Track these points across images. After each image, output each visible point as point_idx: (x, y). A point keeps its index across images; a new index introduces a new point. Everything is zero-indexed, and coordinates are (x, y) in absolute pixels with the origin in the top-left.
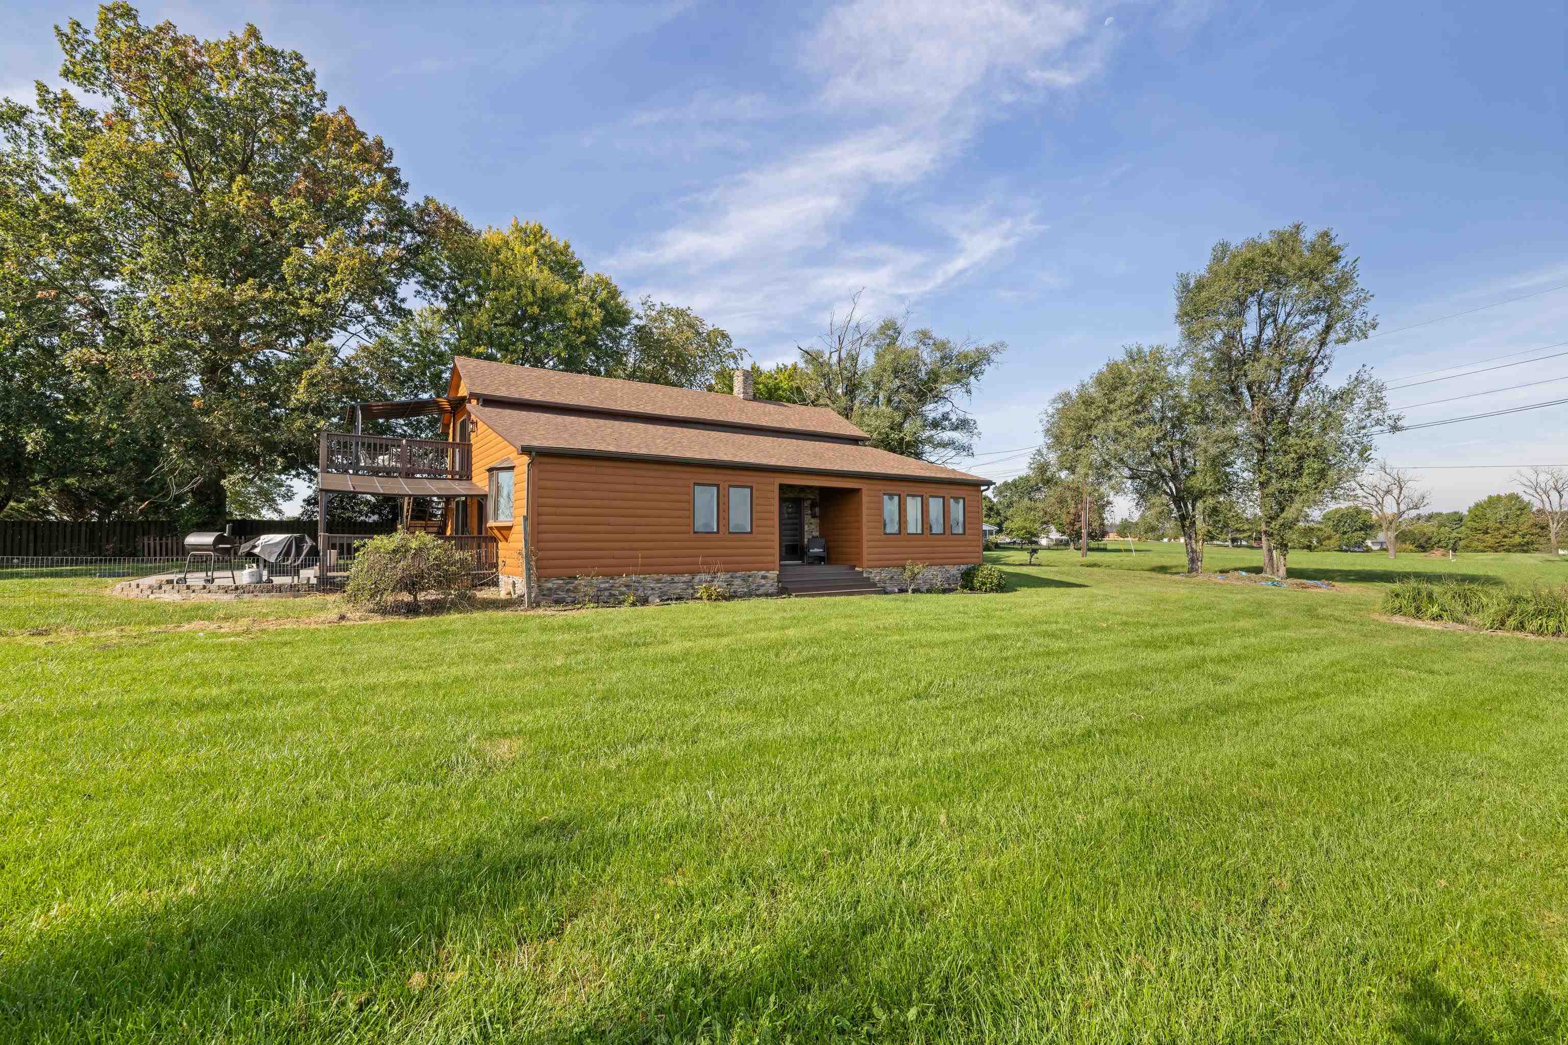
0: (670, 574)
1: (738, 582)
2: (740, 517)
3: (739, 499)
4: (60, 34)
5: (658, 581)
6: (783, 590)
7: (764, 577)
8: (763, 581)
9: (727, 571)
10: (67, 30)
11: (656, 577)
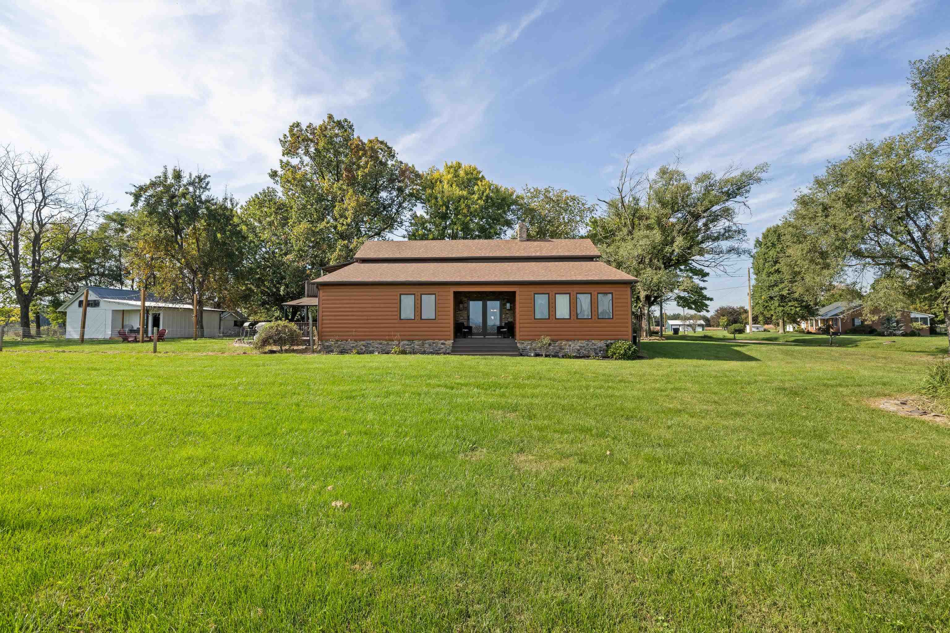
0: (386, 340)
1: (427, 346)
2: (429, 312)
3: (429, 301)
4: (281, 141)
5: (381, 344)
6: (455, 351)
7: (443, 344)
8: (443, 346)
9: (420, 340)
10: (283, 139)
11: (379, 341)
